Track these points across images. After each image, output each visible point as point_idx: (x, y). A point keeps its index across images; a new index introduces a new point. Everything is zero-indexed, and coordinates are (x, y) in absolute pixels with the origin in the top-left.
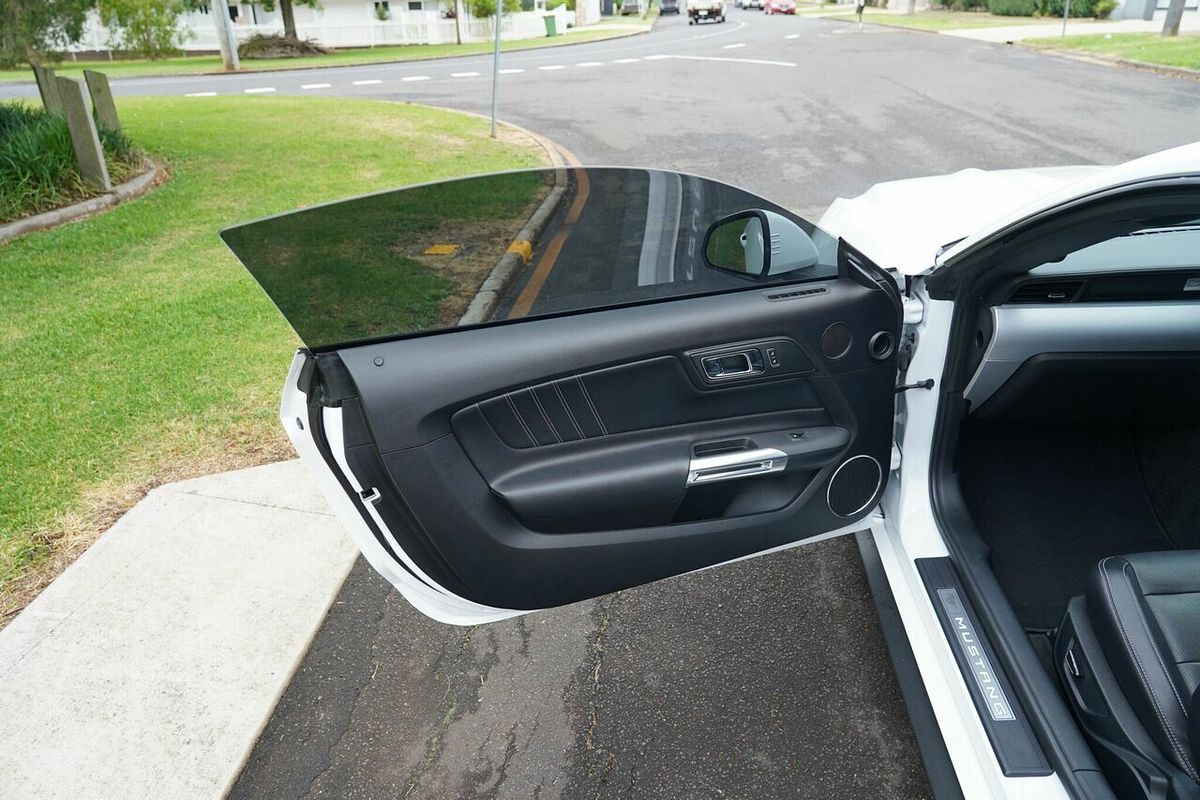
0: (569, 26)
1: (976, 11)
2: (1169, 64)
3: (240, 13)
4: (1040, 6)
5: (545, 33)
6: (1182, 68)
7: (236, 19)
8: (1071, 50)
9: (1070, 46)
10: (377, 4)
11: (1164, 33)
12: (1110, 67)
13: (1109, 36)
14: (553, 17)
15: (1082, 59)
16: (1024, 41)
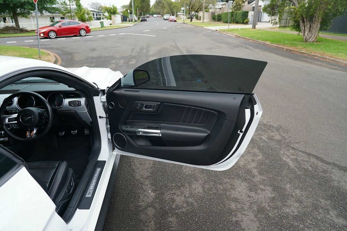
0: (111, 24)
1: (220, 22)
2: (245, 36)
3: (7, 19)
4: (233, 21)
5: (101, 27)
6: (247, 38)
7: (6, 21)
8: (229, 33)
9: (229, 31)
10: (51, 18)
11: (252, 28)
12: (233, 37)
13: (240, 29)
14: (103, 22)
15: (229, 35)
16: (219, 30)
